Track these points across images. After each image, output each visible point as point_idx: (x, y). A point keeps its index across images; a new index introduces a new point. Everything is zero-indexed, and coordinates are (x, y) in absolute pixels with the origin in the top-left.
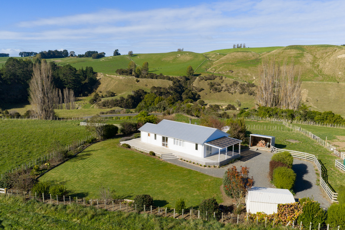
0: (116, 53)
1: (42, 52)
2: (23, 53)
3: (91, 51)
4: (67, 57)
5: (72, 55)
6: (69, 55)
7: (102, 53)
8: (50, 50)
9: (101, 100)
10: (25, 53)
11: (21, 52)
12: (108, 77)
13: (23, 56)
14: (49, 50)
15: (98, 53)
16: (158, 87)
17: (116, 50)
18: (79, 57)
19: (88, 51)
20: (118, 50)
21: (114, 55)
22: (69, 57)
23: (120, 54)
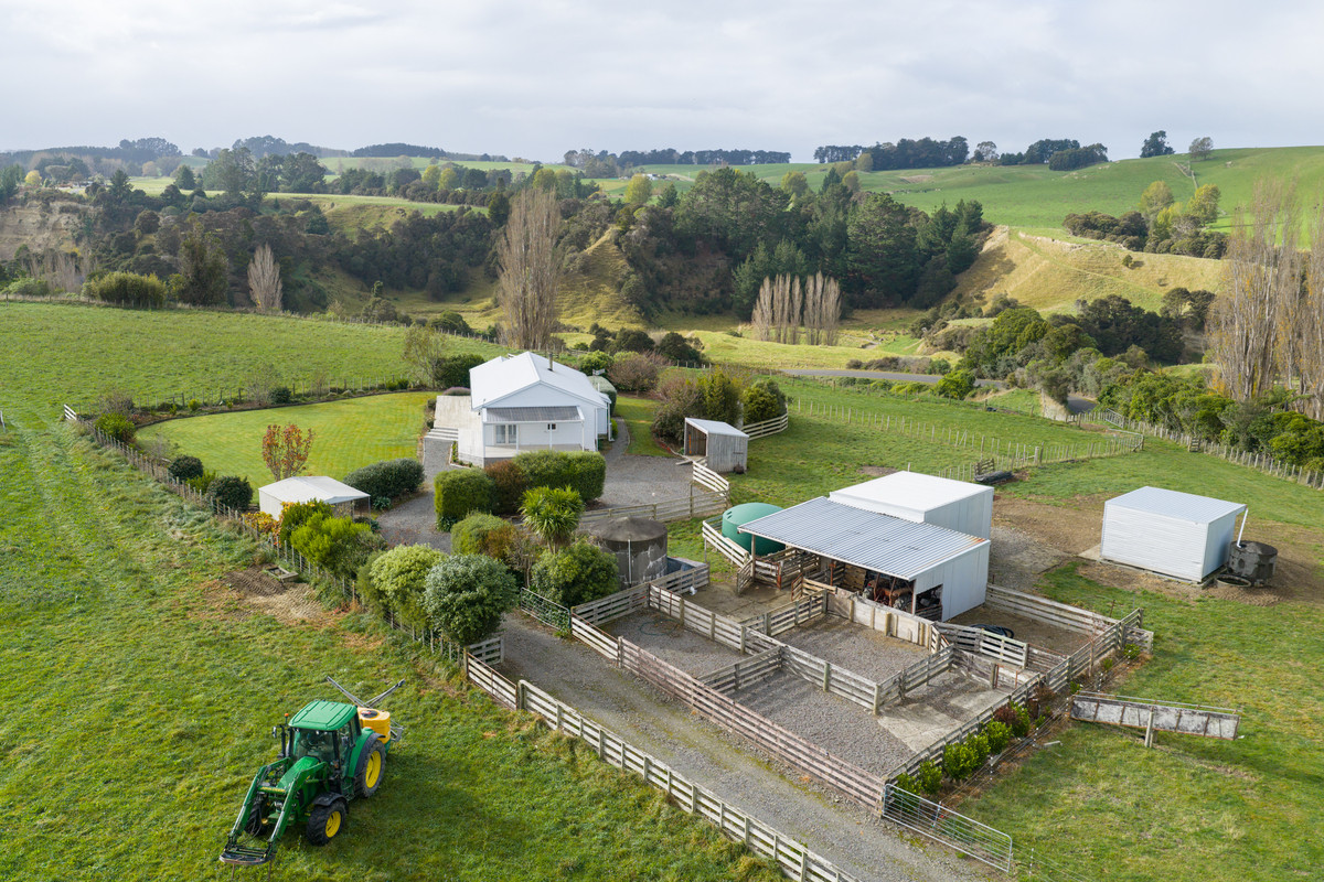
0: (1155, 147)
1: (879, 146)
2: (827, 150)
3: (1053, 138)
4: (961, 162)
5: (979, 157)
6: (971, 155)
7: (1093, 147)
8: (908, 138)
9: (945, 325)
10: (834, 148)
11: (821, 148)
12: (1023, 241)
13: (826, 159)
14: (903, 140)
15: (1079, 146)
16: (1197, 294)
17: (1155, 136)
18: (1004, 164)
19: (1041, 142)
20: (1163, 134)
21: (1143, 156)
22: (969, 162)
23: (1169, 151)
